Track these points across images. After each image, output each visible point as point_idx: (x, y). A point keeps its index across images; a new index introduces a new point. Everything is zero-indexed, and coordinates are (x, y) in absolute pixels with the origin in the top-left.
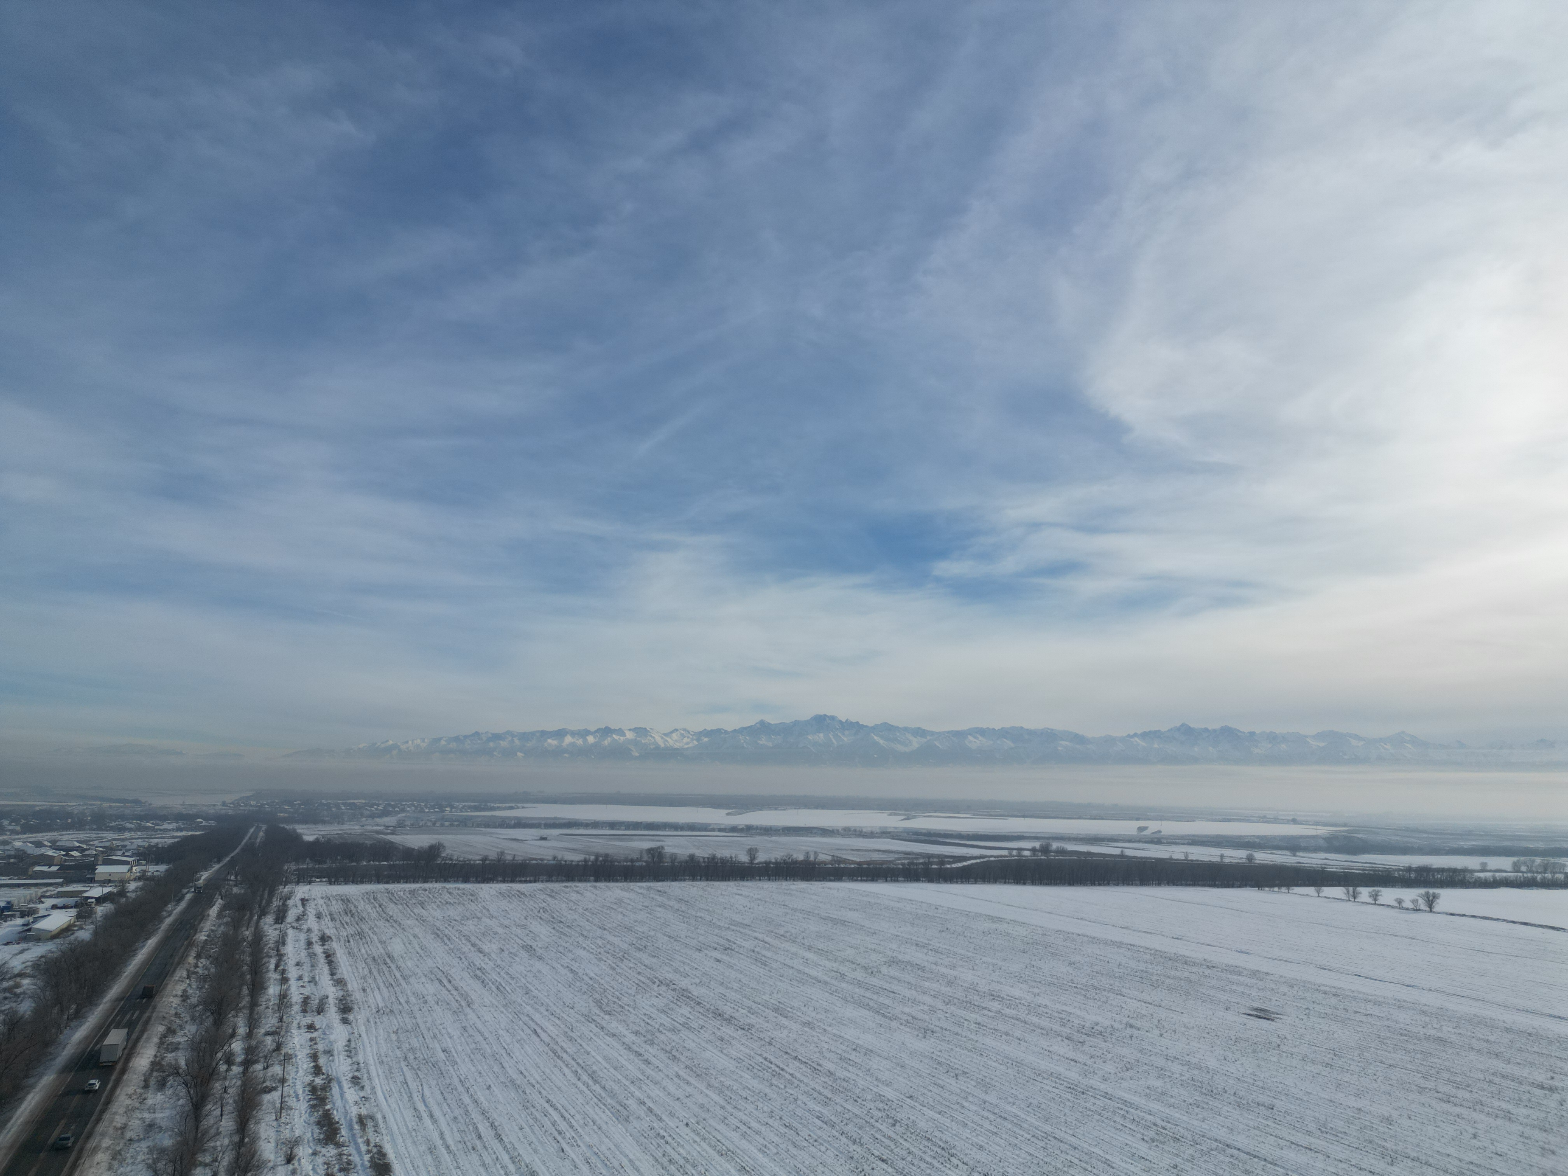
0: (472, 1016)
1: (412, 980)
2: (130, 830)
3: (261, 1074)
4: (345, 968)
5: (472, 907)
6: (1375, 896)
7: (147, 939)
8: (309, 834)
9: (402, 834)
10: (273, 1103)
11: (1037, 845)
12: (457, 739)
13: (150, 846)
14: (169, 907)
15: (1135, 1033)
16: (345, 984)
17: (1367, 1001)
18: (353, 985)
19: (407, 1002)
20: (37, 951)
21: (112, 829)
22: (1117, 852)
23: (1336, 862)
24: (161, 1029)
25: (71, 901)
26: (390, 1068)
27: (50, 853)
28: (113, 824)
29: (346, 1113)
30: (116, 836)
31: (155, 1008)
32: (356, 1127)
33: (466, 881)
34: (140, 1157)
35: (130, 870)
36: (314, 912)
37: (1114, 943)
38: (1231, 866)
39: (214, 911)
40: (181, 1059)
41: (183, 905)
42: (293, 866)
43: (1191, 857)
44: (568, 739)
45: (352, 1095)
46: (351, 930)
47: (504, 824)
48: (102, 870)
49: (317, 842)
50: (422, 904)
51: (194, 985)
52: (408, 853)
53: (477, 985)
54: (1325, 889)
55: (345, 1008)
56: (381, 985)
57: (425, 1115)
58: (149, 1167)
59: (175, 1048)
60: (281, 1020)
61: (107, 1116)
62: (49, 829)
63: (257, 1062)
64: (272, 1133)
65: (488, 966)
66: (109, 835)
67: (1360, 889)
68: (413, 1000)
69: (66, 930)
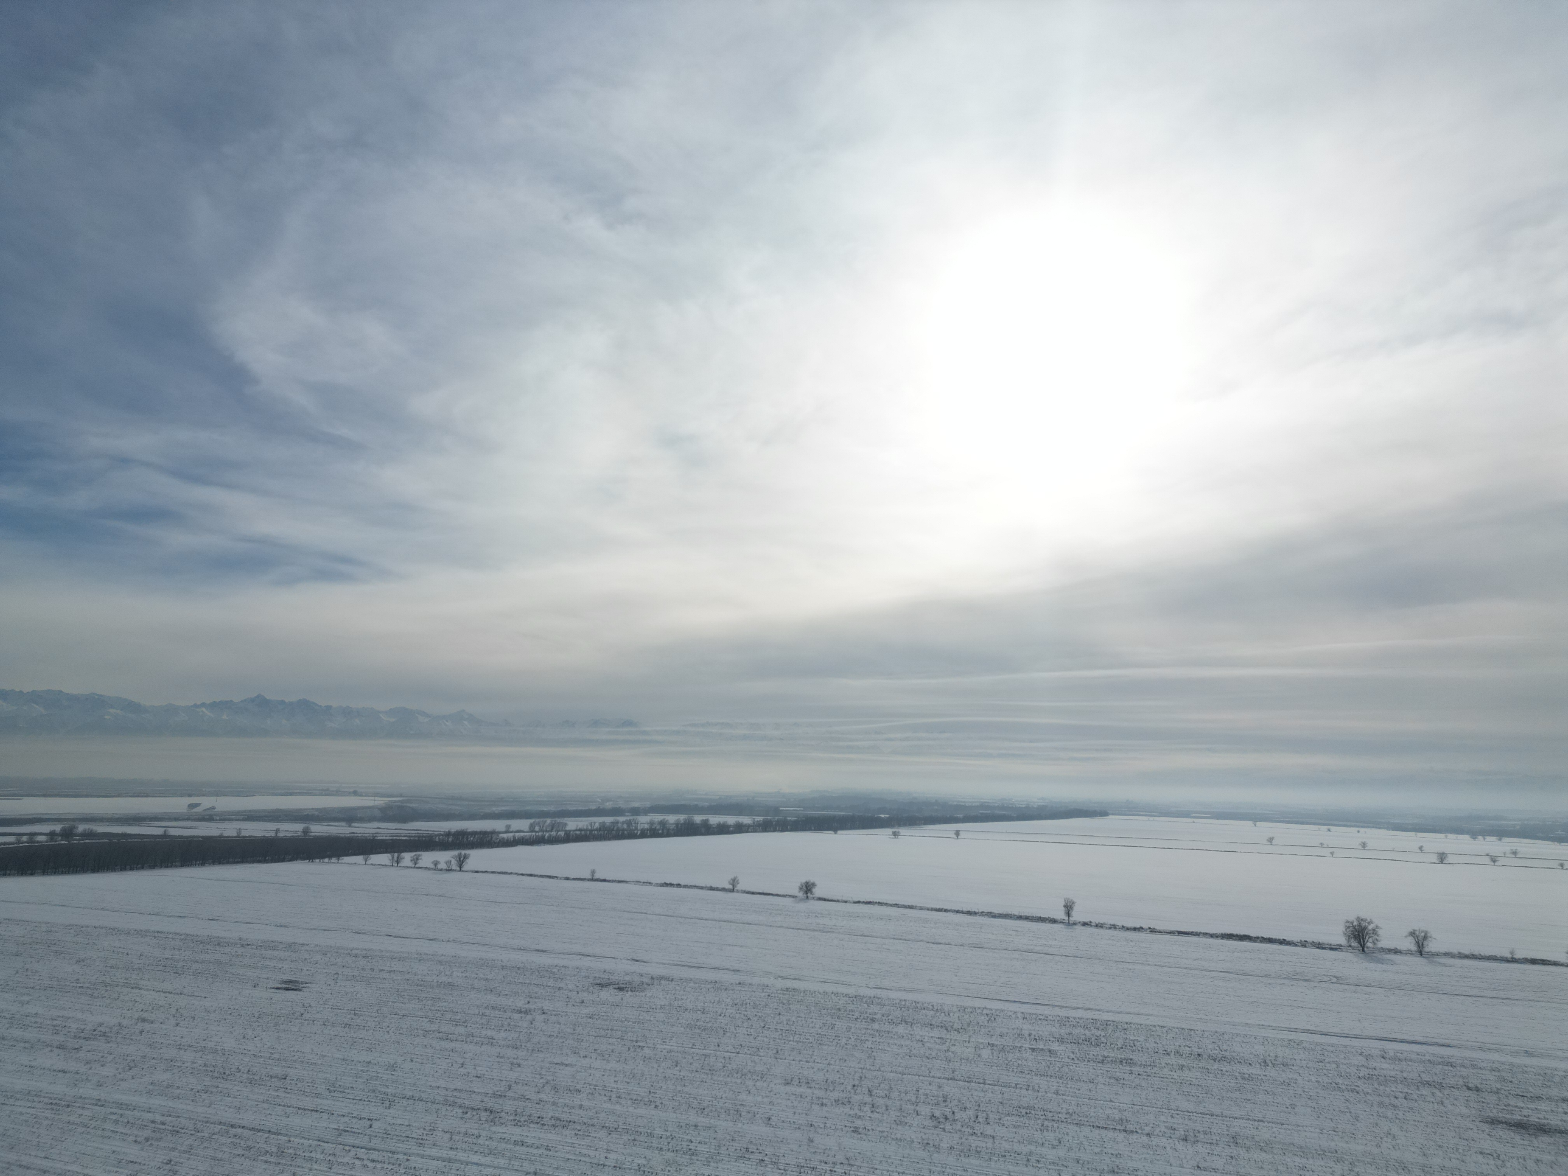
6: (415, 860)
11: (58, 828)
15: (147, 1026)
17: (393, 958)
22: (159, 831)
23: (386, 830)
37: (138, 932)
38: (285, 840)
43: (244, 833)
54: (372, 856)
67: (403, 854)
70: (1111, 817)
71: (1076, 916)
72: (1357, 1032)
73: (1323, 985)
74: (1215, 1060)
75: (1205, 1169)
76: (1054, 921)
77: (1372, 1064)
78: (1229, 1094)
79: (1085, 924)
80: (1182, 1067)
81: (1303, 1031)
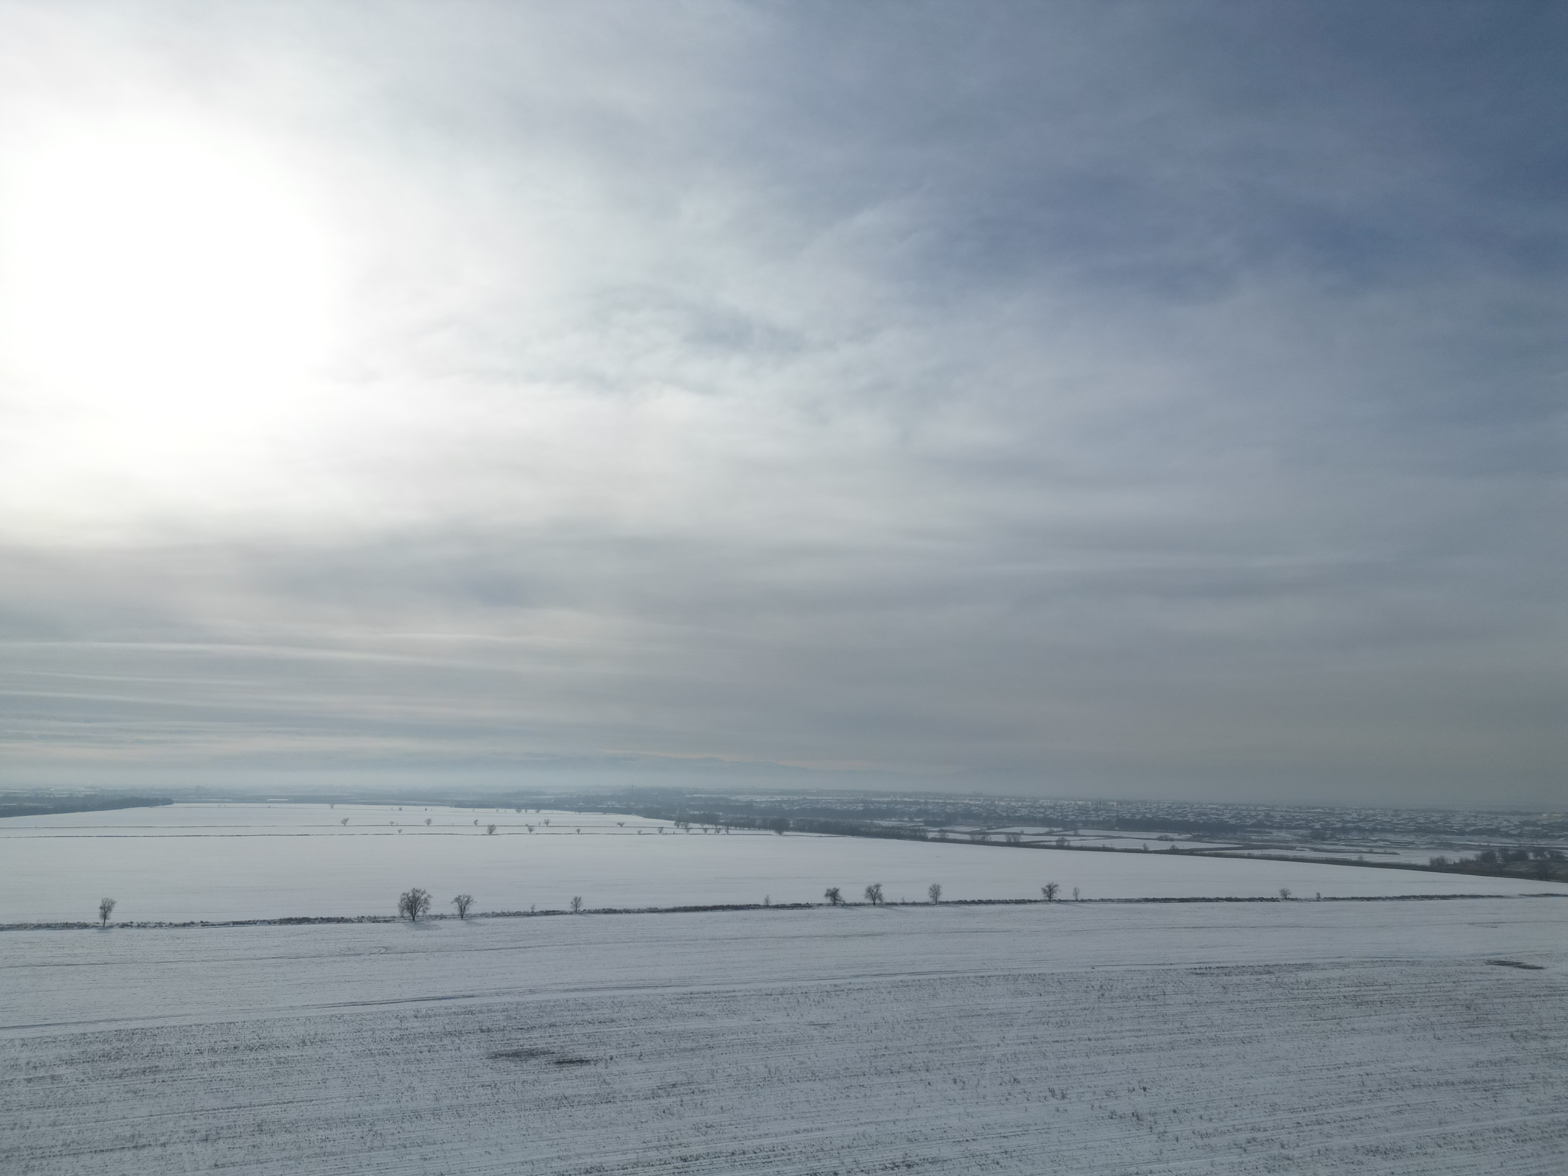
70: (175, 805)
71: (115, 917)
72: (397, 997)
73: (373, 957)
74: (251, 1050)
75: (223, 1166)
76: (85, 926)
77: (406, 1024)
78: (263, 1082)
79: (124, 926)
80: (214, 1064)
81: (346, 1005)
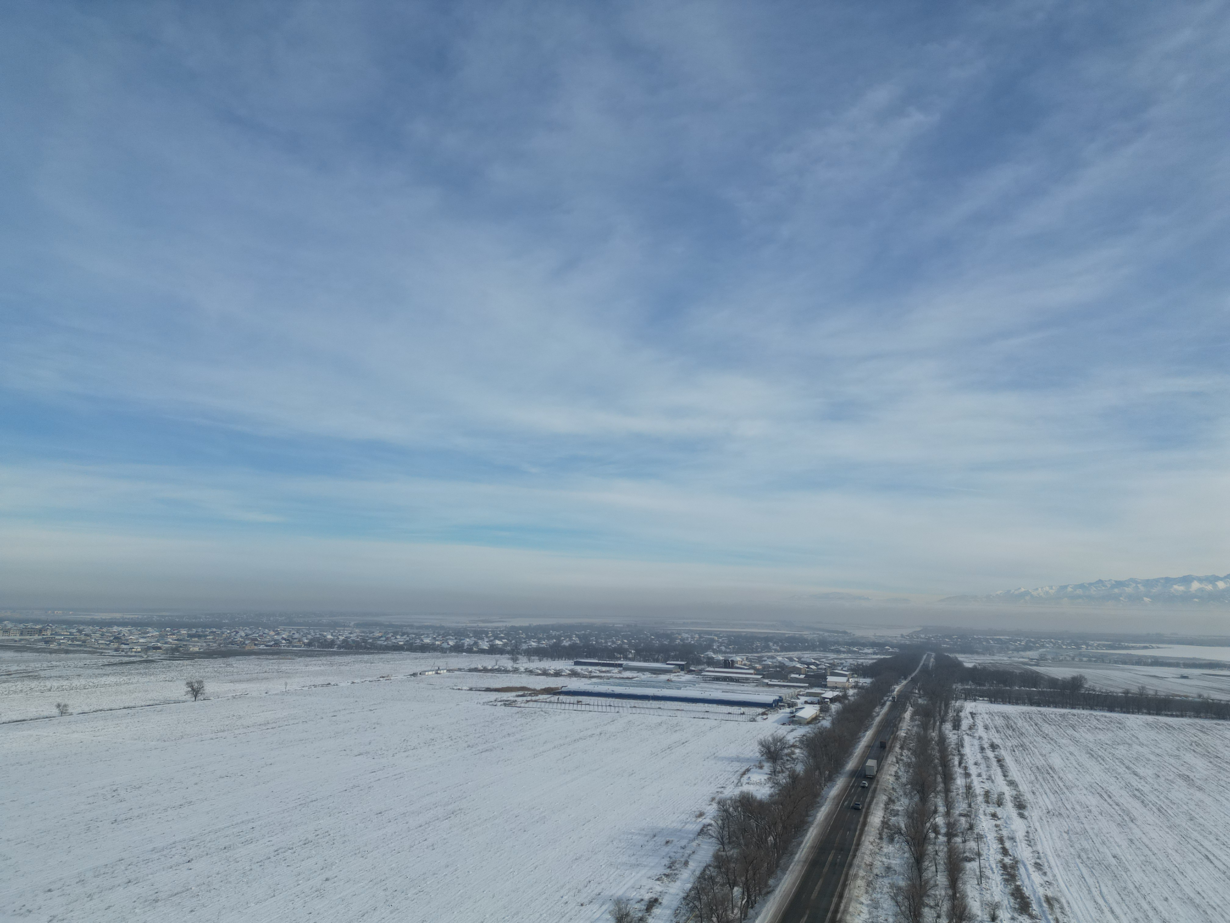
0: (1136, 830)
1: (1075, 790)
2: (844, 652)
3: (961, 846)
4: (1014, 772)
5: (1121, 733)
7: (866, 731)
8: (969, 662)
9: (1045, 666)
10: (974, 870)
12: (1082, 586)
13: (858, 665)
14: (877, 709)
16: (1017, 786)
18: (1024, 787)
19: (1073, 809)
20: (801, 731)
21: (833, 651)
24: (884, 798)
25: (815, 699)
26: (1067, 863)
27: (798, 665)
28: (833, 648)
29: (1034, 892)
30: (835, 656)
31: (878, 781)
32: (1045, 905)
33: (1111, 710)
34: (885, 890)
35: (848, 680)
36: (982, 724)
39: (907, 715)
40: (901, 822)
41: (886, 709)
42: (959, 686)
44: (1195, 585)
45: (1037, 878)
46: (1015, 742)
47: (1140, 661)
48: (830, 679)
49: (974, 669)
50: (1073, 727)
51: (902, 769)
52: (1053, 682)
53: (1137, 804)
55: (1020, 806)
56: (1048, 791)
57: (1106, 910)
58: (892, 898)
59: (896, 814)
60: (970, 806)
61: (859, 854)
62: (795, 649)
63: (956, 835)
64: (976, 894)
65: (1146, 789)
66: (832, 656)
68: (1078, 807)
69: (814, 720)
